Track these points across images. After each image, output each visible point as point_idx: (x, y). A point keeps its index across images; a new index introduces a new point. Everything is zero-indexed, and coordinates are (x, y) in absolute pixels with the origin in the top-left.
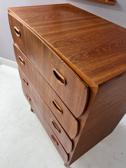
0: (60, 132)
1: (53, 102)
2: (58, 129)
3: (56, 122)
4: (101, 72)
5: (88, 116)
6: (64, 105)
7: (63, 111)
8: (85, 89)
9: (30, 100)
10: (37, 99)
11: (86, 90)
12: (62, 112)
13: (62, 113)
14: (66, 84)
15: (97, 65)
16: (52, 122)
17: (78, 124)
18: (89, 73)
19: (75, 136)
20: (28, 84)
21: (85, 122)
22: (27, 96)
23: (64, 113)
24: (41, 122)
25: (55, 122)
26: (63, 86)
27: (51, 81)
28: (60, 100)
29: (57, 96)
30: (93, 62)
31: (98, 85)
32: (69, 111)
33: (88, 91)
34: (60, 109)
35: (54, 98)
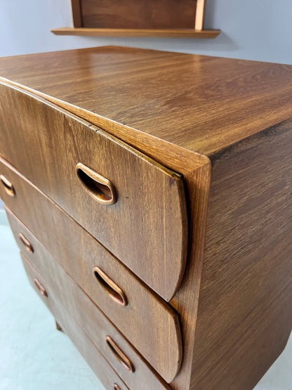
0: (134, 370)
1: (96, 274)
2: (127, 360)
3: (118, 338)
4: (211, 129)
5: (201, 283)
6: (127, 272)
7: (127, 294)
8: (171, 183)
9: (46, 294)
10: (59, 283)
11: (175, 188)
12: (124, 298)
13: (127, 303)
14: (116, 198)
15: (197, 118)
16: (108, 342)
17: (176, 323)
18: (173, 135)
19: (176, 368)
20: (32, 249)
21: (196, 310)
22: (37, 286)
23: (130, 301)
24: (83, 354)
25: (115, 340)
26: (110, 210)
27: (79, 210)
28: (114, 261)
29: (104, 252)
30: (183, 116)
31: (209, 157)
32: (142, 288)
33: (180, 188)
34: (118, 290)
35: (97, 263)
